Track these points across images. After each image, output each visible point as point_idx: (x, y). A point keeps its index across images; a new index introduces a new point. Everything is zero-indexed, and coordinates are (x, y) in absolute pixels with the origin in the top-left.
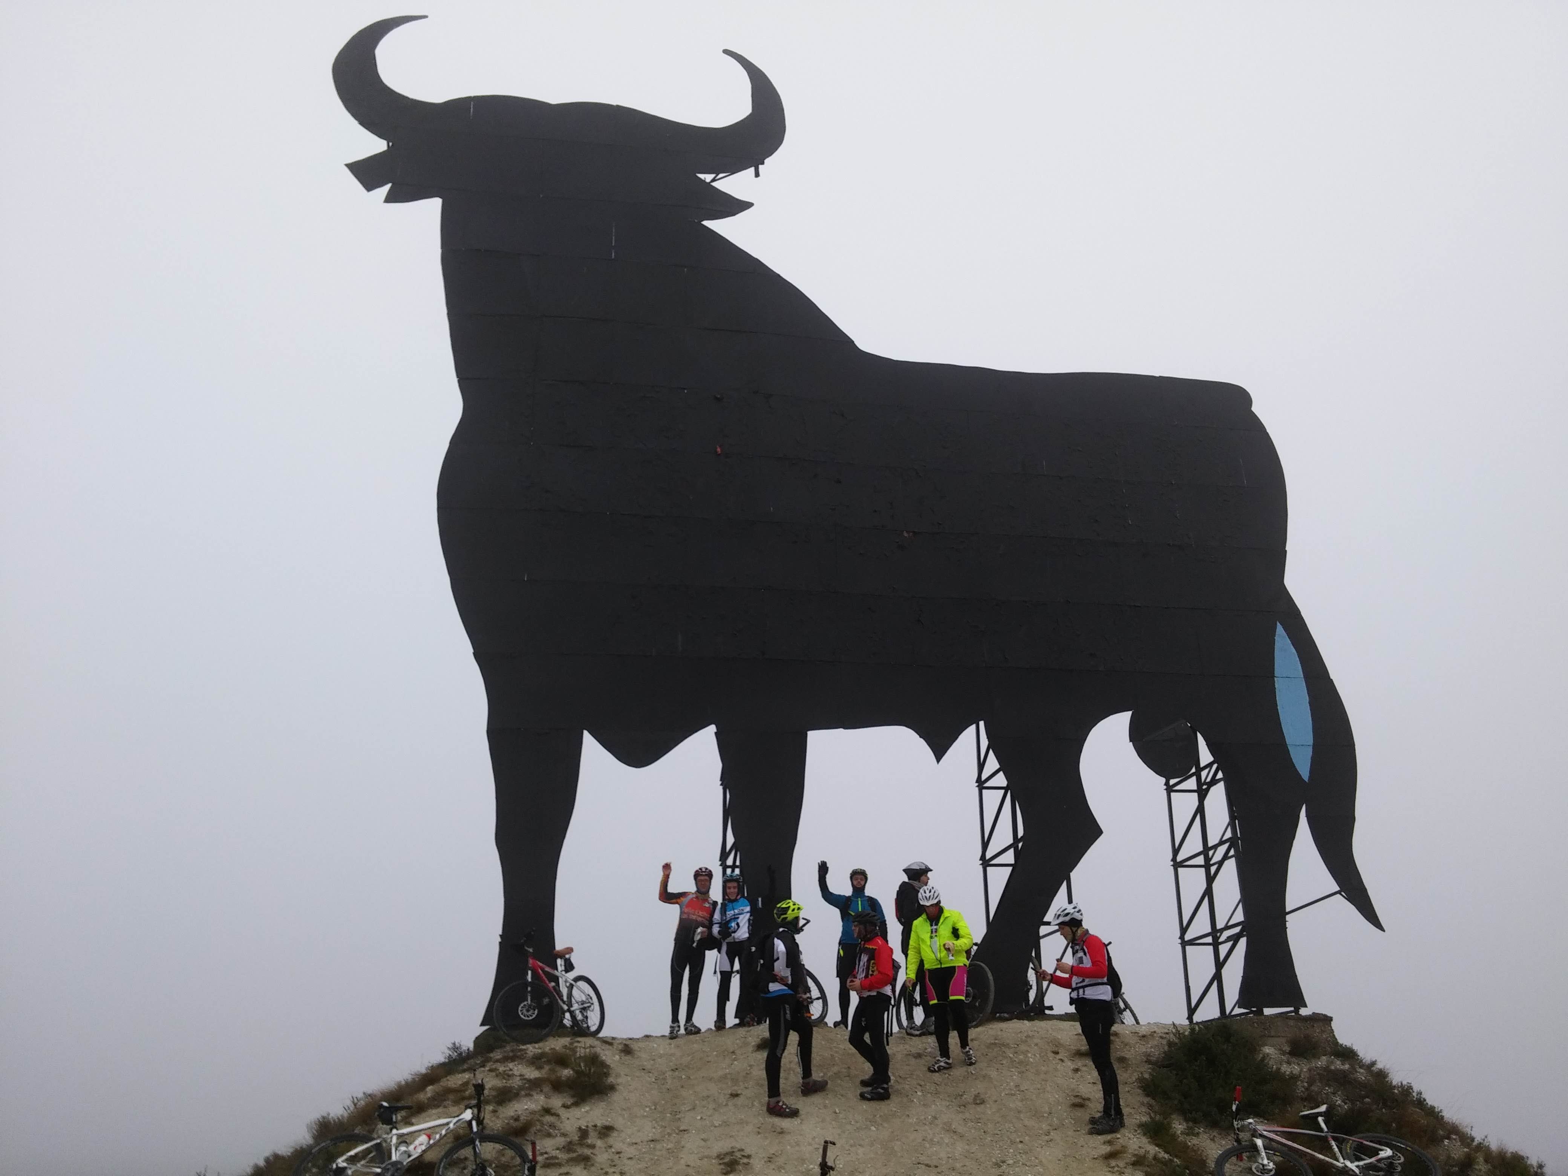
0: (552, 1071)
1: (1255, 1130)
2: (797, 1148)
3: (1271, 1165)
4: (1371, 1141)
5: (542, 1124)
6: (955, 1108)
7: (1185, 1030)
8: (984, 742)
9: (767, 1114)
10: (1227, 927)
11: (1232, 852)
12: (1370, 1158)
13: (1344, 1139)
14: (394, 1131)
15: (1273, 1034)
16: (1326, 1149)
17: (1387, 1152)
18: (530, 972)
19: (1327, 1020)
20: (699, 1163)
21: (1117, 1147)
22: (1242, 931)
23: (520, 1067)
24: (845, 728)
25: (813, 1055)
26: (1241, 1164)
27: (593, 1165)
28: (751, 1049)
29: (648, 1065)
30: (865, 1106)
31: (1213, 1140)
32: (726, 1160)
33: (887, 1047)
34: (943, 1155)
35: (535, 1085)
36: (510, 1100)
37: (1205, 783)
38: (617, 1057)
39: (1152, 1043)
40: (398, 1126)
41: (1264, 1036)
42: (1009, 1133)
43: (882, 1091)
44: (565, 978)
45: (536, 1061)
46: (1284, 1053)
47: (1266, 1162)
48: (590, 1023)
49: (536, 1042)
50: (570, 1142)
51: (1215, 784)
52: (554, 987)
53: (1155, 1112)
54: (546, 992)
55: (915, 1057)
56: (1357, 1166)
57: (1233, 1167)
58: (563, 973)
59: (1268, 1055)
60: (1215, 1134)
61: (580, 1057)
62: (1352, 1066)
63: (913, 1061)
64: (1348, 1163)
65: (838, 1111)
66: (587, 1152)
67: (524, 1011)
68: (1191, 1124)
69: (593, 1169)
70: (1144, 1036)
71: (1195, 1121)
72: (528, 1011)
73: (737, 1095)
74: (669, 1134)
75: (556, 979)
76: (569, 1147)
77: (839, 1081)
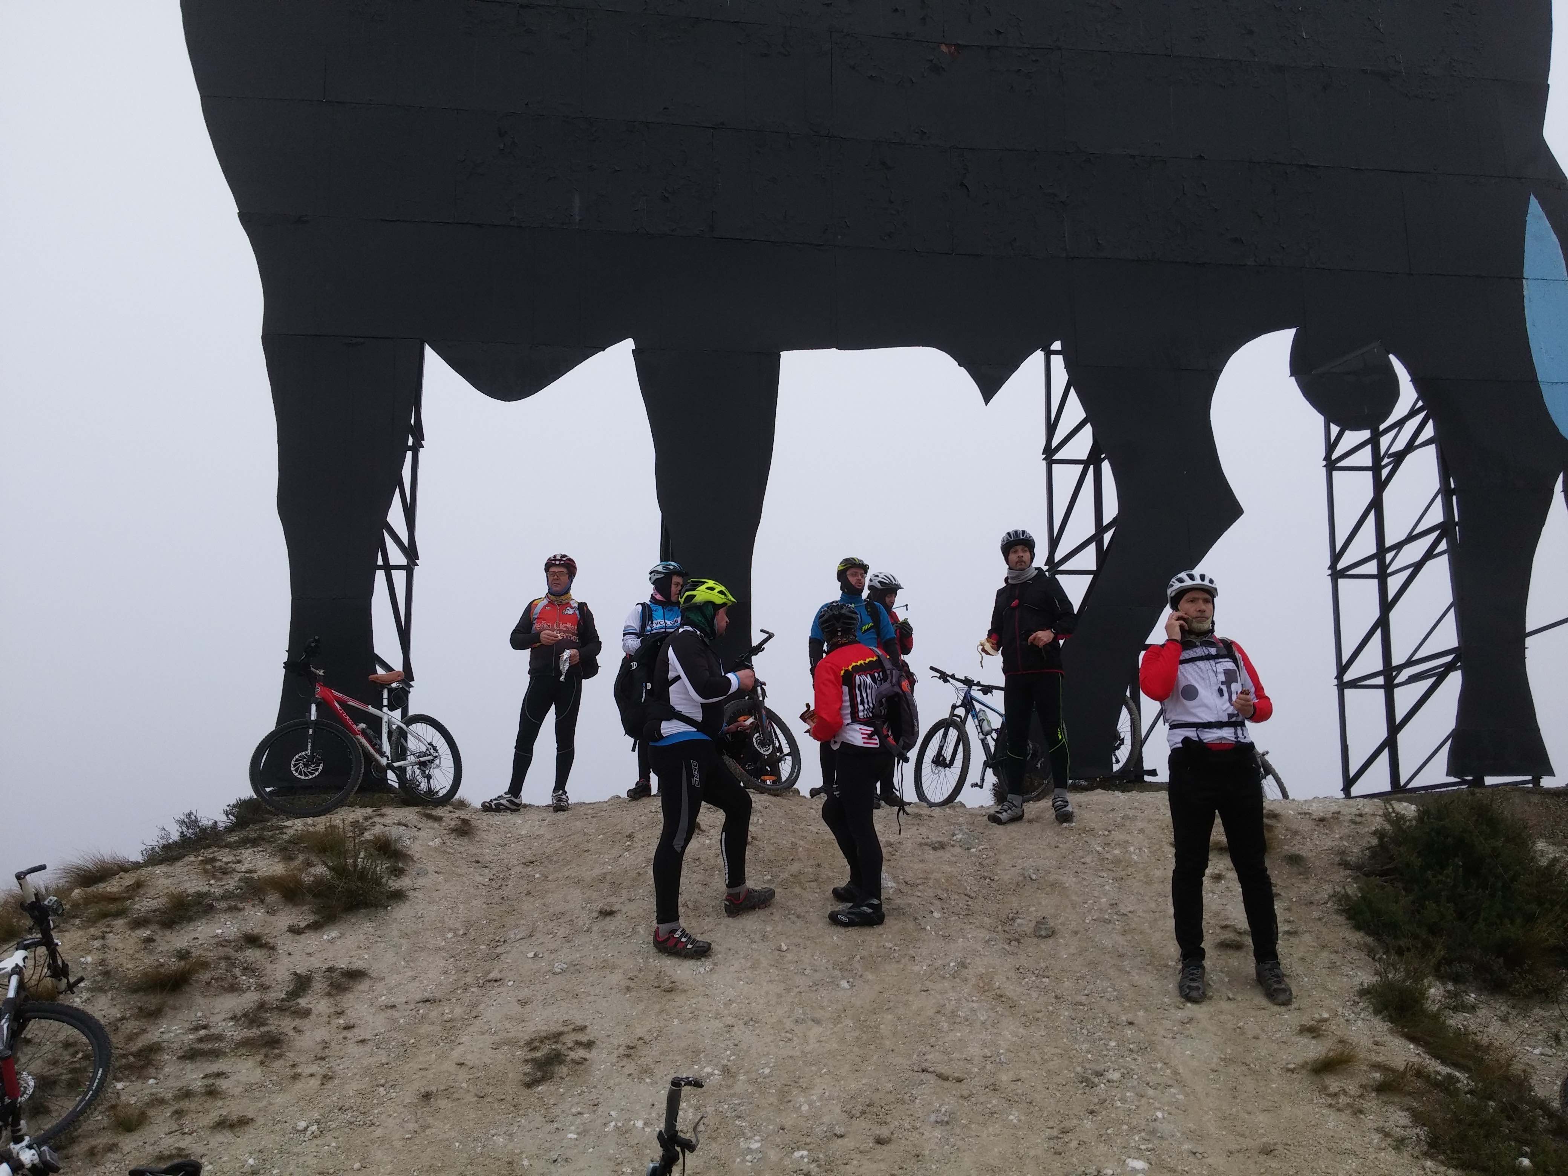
0: (302, 865)
5: (231, 965)
6: (1001, 945)
8: (1060, 379)
9: (651, 952)
10: (1419, 658)
11: (1443, 546)
18: (314, 707)
20: (487, 1056)
21: (1332, 1044)
22: (1452, 662)
23: (258, 856)
29: (488, 854)
32: (543, 1051)
34: (975, 1052)
35: (259, 890)
36: (191, 919)
37: (1392, 453)
38: (437, 842)
39: (1340, 832)
42: (1104, 1001)
43: (868, 910)
44: (390, 719)
45: (291, 848)
48: (432, 785)
50: (264, 1005)
53: (1384, 964)
58: (388, 710)
66: (287, 1025)
67: (302, 767)
72: (306, 765)
73: (610, 913)
74: (466, 988)
75: (372, 720)
76: (255, 1016)
77: (797, 890)
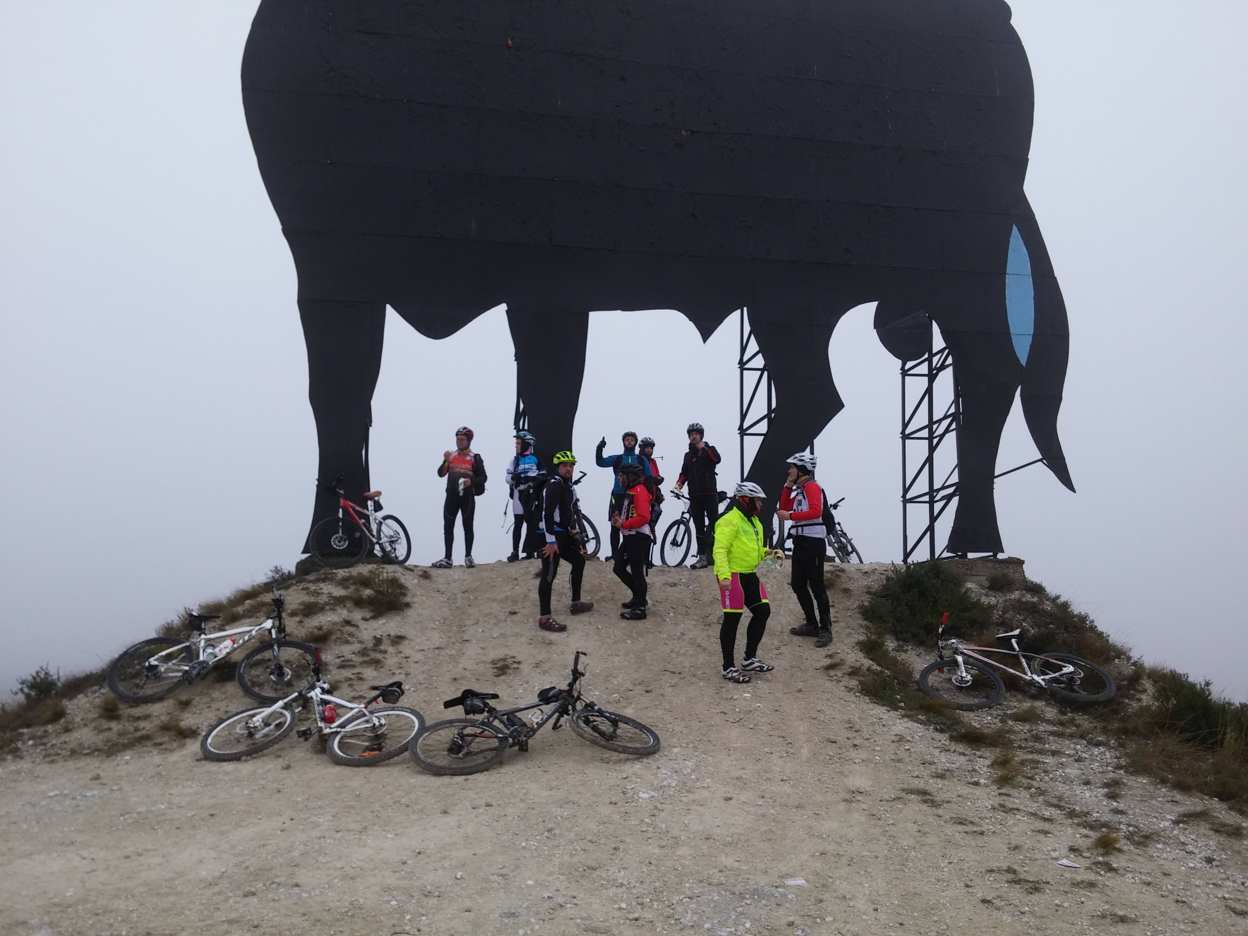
0: (357, 590)
1: (957, 649)
2: (562, 657)
3: (969, 677)
4: (1056, 659)
5: (342, 633)
6: (701, 627)
7: (901, 569)
8: (747, 328)
9: (539, 629)
10: (943, 488)
11: (954, 426)
12: (1054, 673)
13: (1033, 657)
14: (203, 636)
15: (974, 573)
16: (1017, 665)
17: (1071, 669)
18: (341, 510)
19: (1019, 563)
20: (475, 667)
21: (836, 660)
22: (955, 491)
23: (329, 586)
24: (622, 310)
25: (583, 582)
26: (942, 675)
27: (382, 667)
28: (531, 576)
29: (442, 588)
30: (624, 623)
31: (919, 655)
32: (499, 665)
33: (646, 578)
34: (687, 664)
35: (339, 601)
36: (315, 614)
37: (936, 368)
38: (416, 581)
39: (873, 578)
40: (206, 632)
41: (967, 574)
43: (640, 612)
44: (375, 517)
45: (344, 583)
46: (983, 587)
47: (964, 674)
48: (398, 553)
49: (347, 568)
50: (365, 649)
51: (944, 369)
52: (364, 524)
53: (871, 633)
54: (358, 528)
55: (671, 586)
56: (1043, 680)
57: (934, 678)
58: (373, 512)
59: (971, 589)
60: (921, 651)
61: (383, 581)
62: (1040, 599)
63: (669, 589)
64: (1035, 677)
65: (600, 627)
66: (379, 656)
67: (337, 542)
68: (901, 643)
69: (382, 670)
70: (866, 573)
71: (905, 640)
72: (339, 542)
73: (515, 613)
74: (453, 643)
75: (367, 518)
76: (363, 652)
77: (604, 604)
